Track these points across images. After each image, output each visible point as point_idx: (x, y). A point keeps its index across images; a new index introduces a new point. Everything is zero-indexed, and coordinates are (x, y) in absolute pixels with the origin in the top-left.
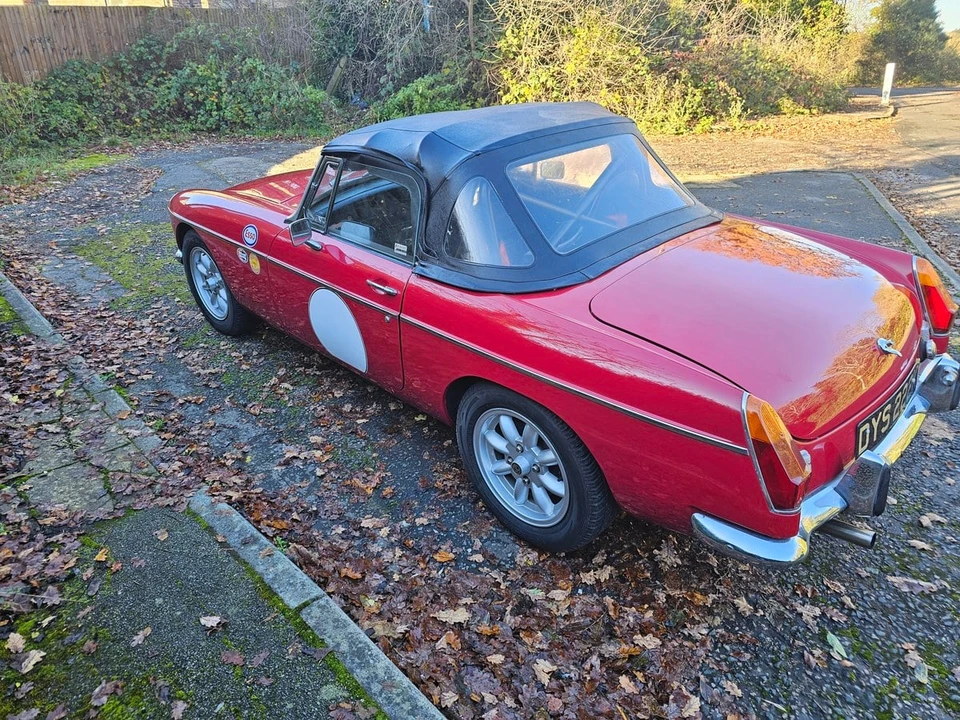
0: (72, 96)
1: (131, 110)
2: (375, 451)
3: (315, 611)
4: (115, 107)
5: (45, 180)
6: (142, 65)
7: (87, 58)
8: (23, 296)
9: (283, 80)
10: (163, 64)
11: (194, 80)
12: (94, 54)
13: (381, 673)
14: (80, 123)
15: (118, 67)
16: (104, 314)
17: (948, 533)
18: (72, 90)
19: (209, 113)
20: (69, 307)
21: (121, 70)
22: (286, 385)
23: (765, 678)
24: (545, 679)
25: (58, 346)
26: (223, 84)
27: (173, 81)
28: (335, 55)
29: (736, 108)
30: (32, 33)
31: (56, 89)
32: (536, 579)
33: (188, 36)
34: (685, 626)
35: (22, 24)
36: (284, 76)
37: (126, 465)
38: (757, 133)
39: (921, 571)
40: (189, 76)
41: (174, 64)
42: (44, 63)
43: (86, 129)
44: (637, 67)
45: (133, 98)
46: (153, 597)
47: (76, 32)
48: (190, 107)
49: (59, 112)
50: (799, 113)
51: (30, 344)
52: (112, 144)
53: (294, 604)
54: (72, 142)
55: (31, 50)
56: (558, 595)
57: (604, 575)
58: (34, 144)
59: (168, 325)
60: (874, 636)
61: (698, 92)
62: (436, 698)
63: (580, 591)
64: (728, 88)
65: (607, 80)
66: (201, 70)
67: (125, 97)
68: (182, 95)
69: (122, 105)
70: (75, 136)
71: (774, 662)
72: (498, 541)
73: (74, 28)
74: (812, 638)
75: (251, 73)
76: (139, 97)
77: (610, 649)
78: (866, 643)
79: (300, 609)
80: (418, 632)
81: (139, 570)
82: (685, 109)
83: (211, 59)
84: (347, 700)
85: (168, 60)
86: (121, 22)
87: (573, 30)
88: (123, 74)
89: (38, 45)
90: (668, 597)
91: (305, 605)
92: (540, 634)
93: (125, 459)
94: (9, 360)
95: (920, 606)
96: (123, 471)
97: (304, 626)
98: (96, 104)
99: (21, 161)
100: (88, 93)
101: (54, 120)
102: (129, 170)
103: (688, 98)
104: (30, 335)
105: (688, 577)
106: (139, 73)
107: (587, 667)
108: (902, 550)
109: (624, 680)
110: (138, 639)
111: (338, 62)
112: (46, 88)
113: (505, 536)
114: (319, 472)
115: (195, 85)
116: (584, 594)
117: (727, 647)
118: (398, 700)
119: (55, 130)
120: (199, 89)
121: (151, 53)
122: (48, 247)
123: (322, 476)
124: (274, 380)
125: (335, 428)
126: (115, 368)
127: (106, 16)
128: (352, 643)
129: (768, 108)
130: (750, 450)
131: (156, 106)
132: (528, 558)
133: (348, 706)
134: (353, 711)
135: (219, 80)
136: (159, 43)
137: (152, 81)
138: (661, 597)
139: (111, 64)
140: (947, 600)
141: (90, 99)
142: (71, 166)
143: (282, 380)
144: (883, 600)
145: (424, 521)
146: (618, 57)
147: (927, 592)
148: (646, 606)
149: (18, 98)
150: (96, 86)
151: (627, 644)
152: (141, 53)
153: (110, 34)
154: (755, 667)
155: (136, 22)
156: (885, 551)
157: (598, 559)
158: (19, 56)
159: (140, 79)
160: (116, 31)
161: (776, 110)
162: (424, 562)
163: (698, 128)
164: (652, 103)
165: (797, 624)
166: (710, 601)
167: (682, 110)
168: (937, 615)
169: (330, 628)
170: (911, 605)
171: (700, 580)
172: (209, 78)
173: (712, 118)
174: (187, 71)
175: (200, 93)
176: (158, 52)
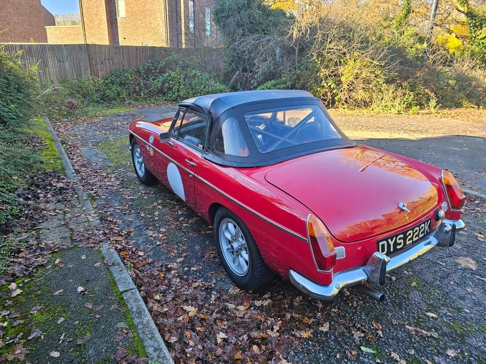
0: (117, 83)
1: (140, 90)
2: (186, 238)
3: (129, 294)
4: (134, 88)
5: (97, 117)
6: (148, 71)
7: (126, 67)
8: (68, 161)
9: (208, 80)
10: (157, 71)
11: (169, 78)
12: (129, 66)
13: (145, 322)
14: (119, 94)
15: (138, 72)
16: (98, 171)
17: (449, 311)
18: (118, 80)
19: (174, 93)
20: (85, 167)
21: (140, 73)
22: (159, 207)
23: (322, 359)
24: (219, 341)
25: (75, 181)
26: (181, 80)
27: (161, 79)
28: (234, 70)
29: (433, 103)
30: (105, 57)
31: (111, 80)
32: (234, 300)
33: (170, 60)
34: (293, 330)
35: (102, 53)
36: (209, 78)
37: (82, 230)
38: (444, 116)
39: (426, 327)
40: (168, 77)
41: (162, 72)
42: (108, 68)
43: (121, 97)
44: (379, 80)
45: (142, 85)
46: (69, 279)
47: (123, 57)
48: (166, 90)
49: (110, 89)
50: (471, 107)
51: (64, 179)
52: (130, 103)
53: (121, 290)
54: (114, 102)
55: (104, 63)
56: (241, 308)
57: (266, 303)
58: (98, 102)
59: (122, 178)
60: (387, 351)
61: (412, 93)
62: (166, 338)
63: (252, 308)
64: (429, 93)
65: (362, 85)
66: (173, 74)
67: (139, 84)
68: (163, 85)
69: (137, 88)
70: (115, 99)
71: (330, 352)
72: (224, 282)
73: (123, 54)
74: (354, 346)
75: (194, 76)
76: (145, 85)
77: (255, 334)
78: (381, 353)
79: (124, 292)
80: (172, 312)
81: (69, 269)
82: (404, 102)
83: (178, 69)
84: (126, 329)
85: (160, 69)
86: (143, 52)
87: (346, 61)
88: (140, 75)
89: (107, 61)
90: (292, 317)
91: (126, 291)
92: (226, 322)
93: (83, 227)
94: (54, 184)
95: (418, 342)
96: (80, 232)
97: (122, 299)
98: (126, 87)
99: (90, 108)
100: (124, 82)
101: (108, 92)
102: (132, 115)
103: (406, 97)
104: (65, 175)
105: (306, 310)
106: (147, 74)
107: (241, 339)
108: (421, 316)
109: (255, 348)
110: (57, 293)
111: (235, 73)
112: (107, 79)
113: (228, 281)
114: (158, 243)
115: (170, 80)
116: (254, 310)
117: (310, 343)
118: (147, 333)
119: (108, 96)
120: (171, 82)
121: (153, 66)
122: (86, 143)
123: (159, 245)
124: (155, 204)
125: (173, 226)
126: (93, 192)
127: (137, 50)
128: (138, 308)
129: (454, 104)
130: (308, 240)
131: (151, 89)
132: (234, 291)
133: (126, 331)
134: (127, 333)
135: (180, 79)
136: (157, 62)
137: (152, 78)
138: (288, 316)
139: (136, 70)
140: (434, 341)
141: (124, 85)
142: (109, 111)
143: (159, 204)
144: (399, 336)
145: (195, 269)
146: (369, 75)
147: (425, 336)
148: (279, 319)
149: (95, 82)
150: (128, 79)
151: (263, 333)
152: (149, 66)
153: (137, 58)
154: (319, 353)
155: (149, 53)
156: (411, 315)
157: (266, 296)
158: (99, 66)
159: (147, 77)
160: (140, 56)
161: (459, 105)
162: (188, 285)
163: (411, 111)
164: (386, 98)
165: (350, 338)
166: (311, 322)
167: (403, 102)
168: (424, 347)
169: (132, 301)
170: (413, 340)
171: (310, 312)
172: (176, 78)
173: (418, 107)
174: (167, 74)
175: (171, 84)
176: (156, 66)
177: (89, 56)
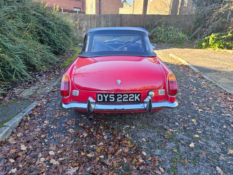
6: (148, 27)
7: (137, 25)
9: (177, 32)
10: (153, 27)
12: (139, 24)
19: (157, 38)
26: (163, 32)
27: (153, 31)
30: (128, 20)
35: (127, 18)
40: (156, 30)
42: (129, 25)
48: (154, 37)
55: (127, 23)
66: (159, 28)
68: (153, 34)
73: (137, 19)
75: (170, 30)
83: (162, 26)
85: (155, 26)
115: (157, 32)
120: (157, 33)
136: (154, 22)
152: (149, 24)
153: (144, 20)
155: (151, 18)
158: (125, 24)
160: (146, 19)
172: (161, 31)
174: (156, 28)
175: (157, 34)
176: (152, 24)
177: (121, 20)
